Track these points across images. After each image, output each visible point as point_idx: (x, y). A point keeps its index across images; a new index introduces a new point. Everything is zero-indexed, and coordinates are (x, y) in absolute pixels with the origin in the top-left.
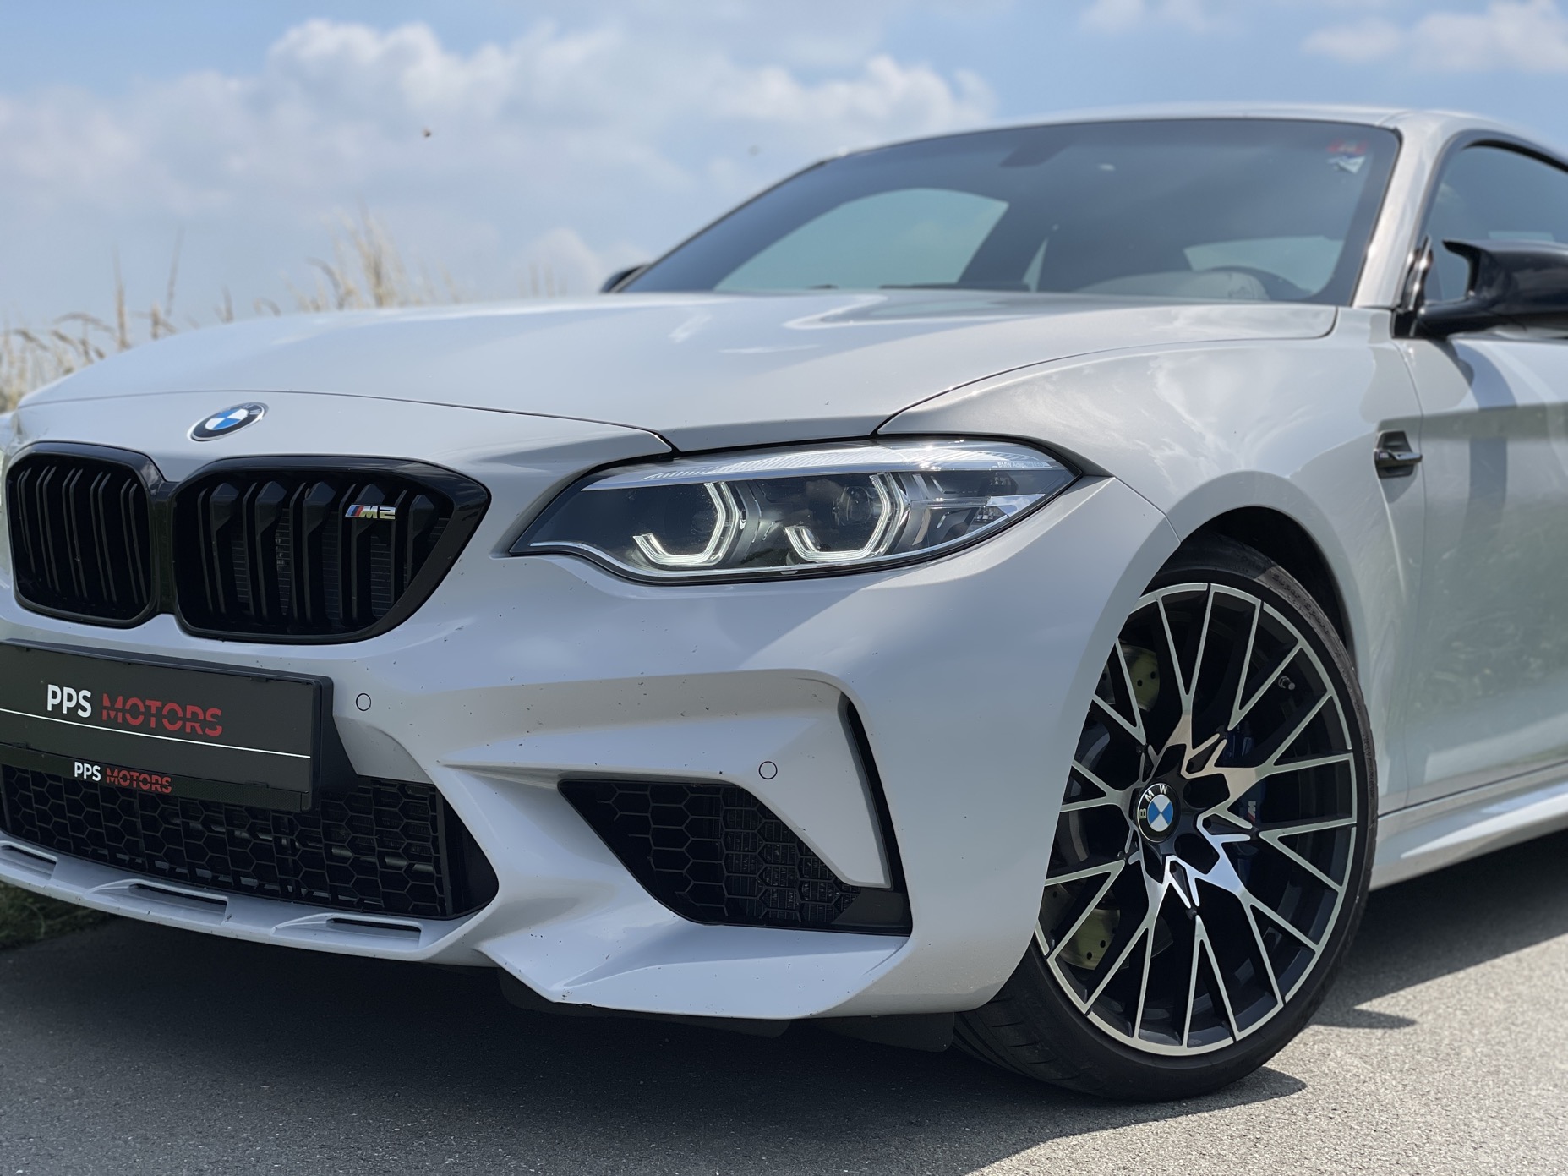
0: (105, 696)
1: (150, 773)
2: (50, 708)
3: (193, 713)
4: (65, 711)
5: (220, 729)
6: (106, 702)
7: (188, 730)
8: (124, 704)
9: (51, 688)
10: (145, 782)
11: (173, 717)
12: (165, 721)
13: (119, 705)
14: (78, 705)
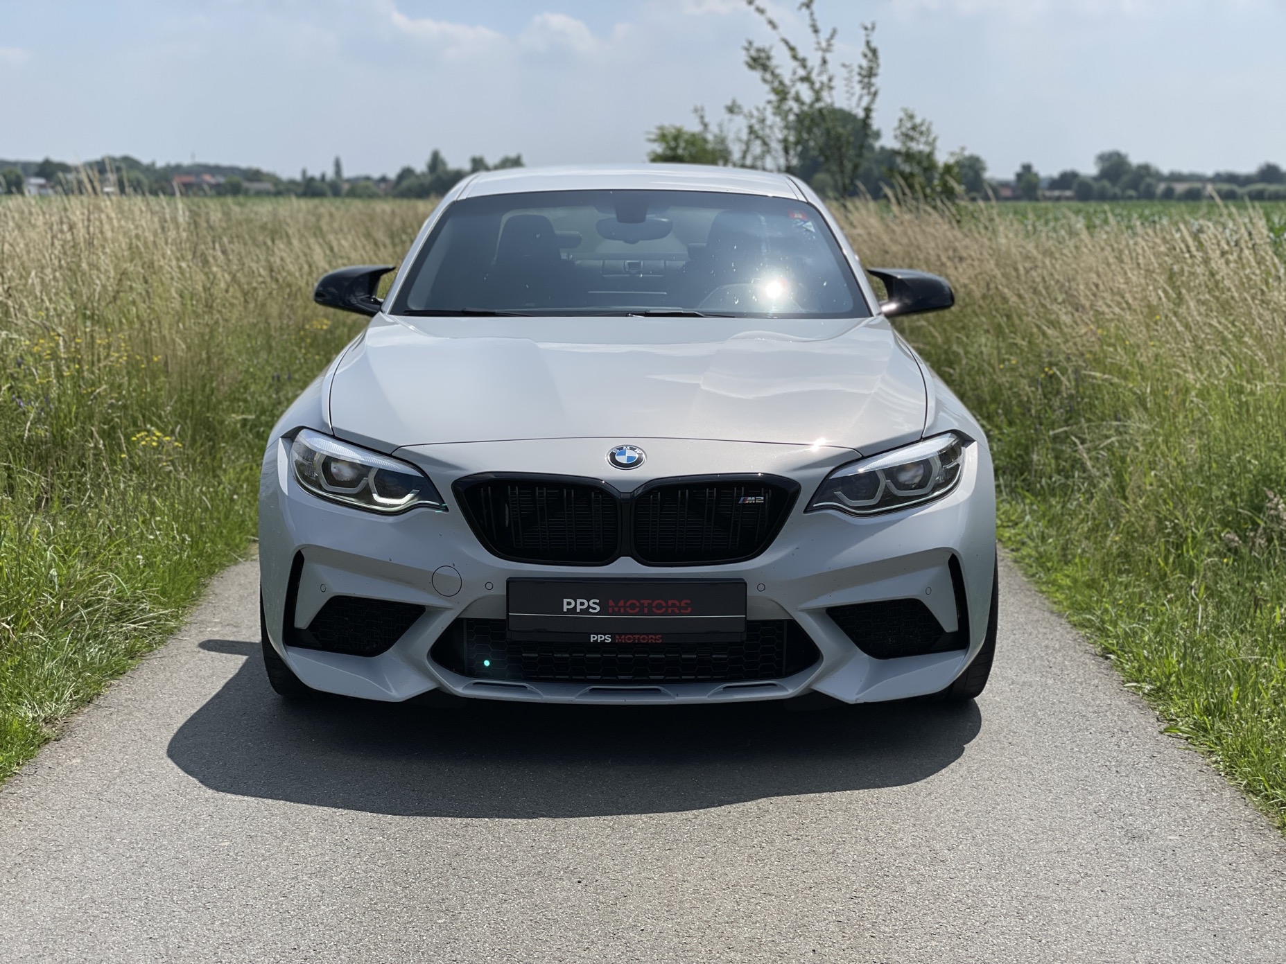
0: (611, 601)
1: (648, 634)
2: (565, 610)
3: (674, 605)
4: (578, 610)
5: (690, 609)
6: (611, 603)
7: (670, 611)
8: (625, 603)
9: (565, 601)
10: (644, 639)
11: (659, 607)
12: (654, 610)
13: (621, 603)
14: (589, 607)
